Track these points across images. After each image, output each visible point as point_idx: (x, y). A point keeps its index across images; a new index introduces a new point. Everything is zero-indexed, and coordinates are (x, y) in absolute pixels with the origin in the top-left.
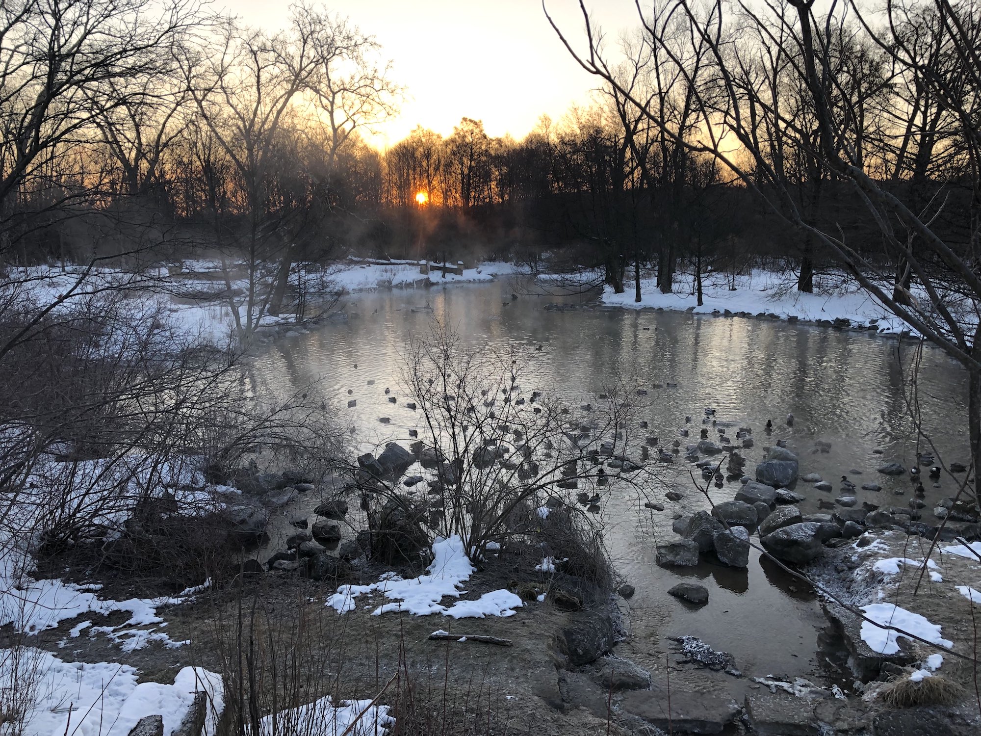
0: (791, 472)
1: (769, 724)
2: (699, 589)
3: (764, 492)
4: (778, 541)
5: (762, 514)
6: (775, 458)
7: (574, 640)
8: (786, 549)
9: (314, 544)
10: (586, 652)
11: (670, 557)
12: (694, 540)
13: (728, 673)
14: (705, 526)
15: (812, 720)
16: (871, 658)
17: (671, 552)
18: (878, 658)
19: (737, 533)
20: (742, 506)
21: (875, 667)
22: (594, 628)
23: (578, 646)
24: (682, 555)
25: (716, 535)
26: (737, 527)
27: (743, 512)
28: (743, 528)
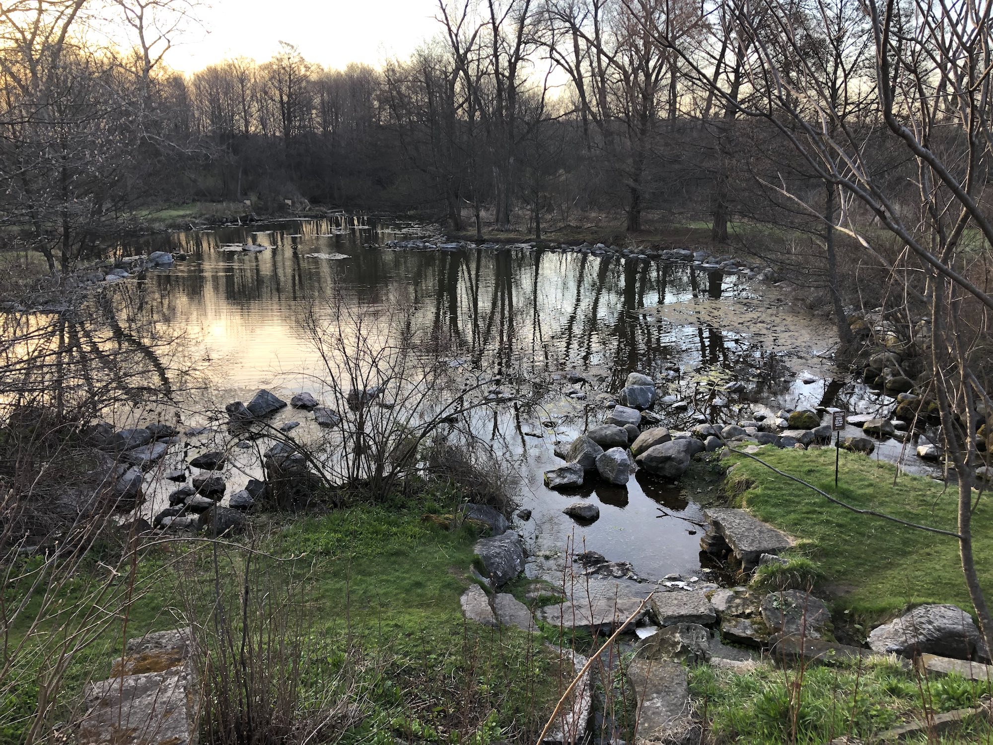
0: (650, 395)
1: (675, 618)
2: (590, 508)
3: (632, 414)
4: (650, 458)
5: (632, 435)
6: (634, 384)
7: (493, 564)
8: (660, 465)
9: (200, 498)
10: (505, 573)
11: (558, 481)
12: (579, 462)
13: (630, 578)
14: (587, 449)
15: (710, 610)
16: (751, 552)
17: (559, 476)
18: (756, 551)
19: (618, 454)
20: (614, 428)
21: (754, 559)
22: (509, 550)
23: (497, 569)
24: (570, 478)
25: (599, 457)
26: (615, 448)
27: (616, 434)
28: (621, 449)
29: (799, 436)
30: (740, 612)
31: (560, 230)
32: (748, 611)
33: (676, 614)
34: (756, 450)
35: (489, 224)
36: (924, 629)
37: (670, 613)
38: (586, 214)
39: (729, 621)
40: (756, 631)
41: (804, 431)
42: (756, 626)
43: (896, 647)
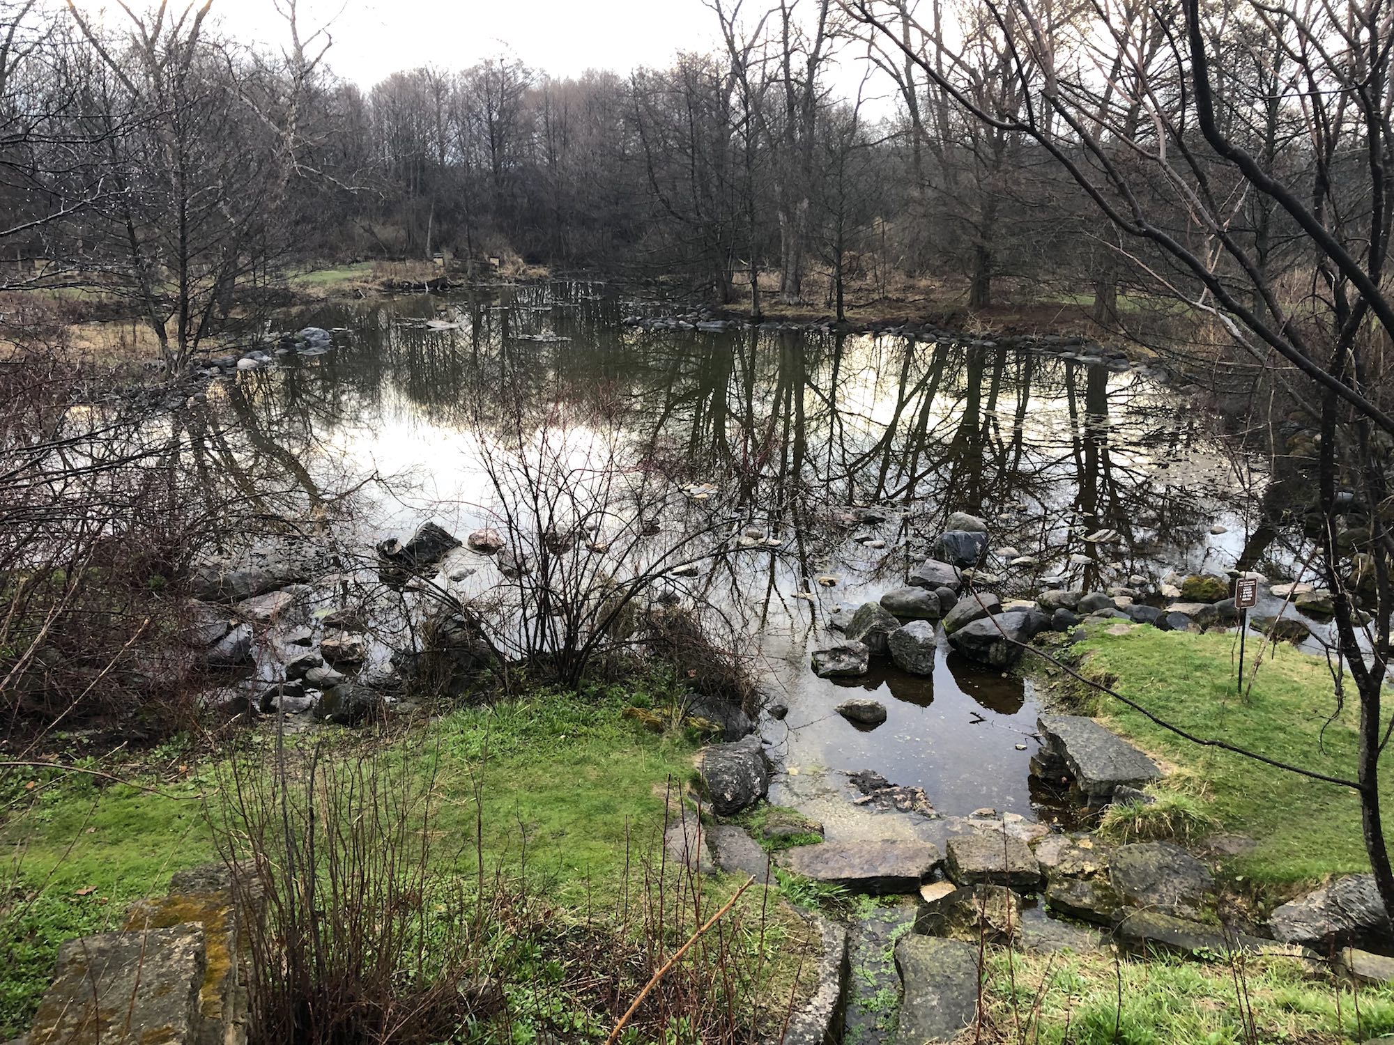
0: (979, 546)
1: (980, 874)
2: (873, 708)
3: (946, 571)
4: (969, 637)
5: (946, 603)
6: (957, 527)
7: (720, 782)
8: (982, 648)
9: (327, 671)
10: (736, 797)
11: (830, 666)
12: (863, 641)
13: (922, 812)
14: (876, 621)
15: (1033, 865)
16: (1101, 782)
17: (833, 659)
18: (1109, 782)
19: (920, 630)
20: (919, 593)
21: (1108, 792)
22: (745, 764)
23: (725, 789)
24: (847, 662)
25: (891, 633)
26: (917, 622)
27: (922, 601)
28: (925, 623)
29: (1194, 613)
30: (1076, 869)
31: (872, 304)
32: (1089, 868)
33: (980, 868)
34: (1126, 631)
35: (773, 294)
36: (1352, 910)
37: (972, 867)
38: (911, 282)
39: (1060, 883)
40: (1098, 899)
41: (1202, 606)
42: (1098, 893)
43: (1307, 936)
